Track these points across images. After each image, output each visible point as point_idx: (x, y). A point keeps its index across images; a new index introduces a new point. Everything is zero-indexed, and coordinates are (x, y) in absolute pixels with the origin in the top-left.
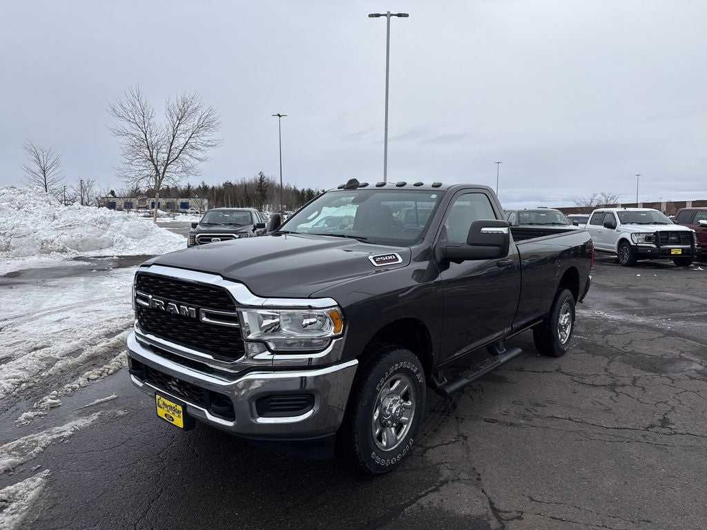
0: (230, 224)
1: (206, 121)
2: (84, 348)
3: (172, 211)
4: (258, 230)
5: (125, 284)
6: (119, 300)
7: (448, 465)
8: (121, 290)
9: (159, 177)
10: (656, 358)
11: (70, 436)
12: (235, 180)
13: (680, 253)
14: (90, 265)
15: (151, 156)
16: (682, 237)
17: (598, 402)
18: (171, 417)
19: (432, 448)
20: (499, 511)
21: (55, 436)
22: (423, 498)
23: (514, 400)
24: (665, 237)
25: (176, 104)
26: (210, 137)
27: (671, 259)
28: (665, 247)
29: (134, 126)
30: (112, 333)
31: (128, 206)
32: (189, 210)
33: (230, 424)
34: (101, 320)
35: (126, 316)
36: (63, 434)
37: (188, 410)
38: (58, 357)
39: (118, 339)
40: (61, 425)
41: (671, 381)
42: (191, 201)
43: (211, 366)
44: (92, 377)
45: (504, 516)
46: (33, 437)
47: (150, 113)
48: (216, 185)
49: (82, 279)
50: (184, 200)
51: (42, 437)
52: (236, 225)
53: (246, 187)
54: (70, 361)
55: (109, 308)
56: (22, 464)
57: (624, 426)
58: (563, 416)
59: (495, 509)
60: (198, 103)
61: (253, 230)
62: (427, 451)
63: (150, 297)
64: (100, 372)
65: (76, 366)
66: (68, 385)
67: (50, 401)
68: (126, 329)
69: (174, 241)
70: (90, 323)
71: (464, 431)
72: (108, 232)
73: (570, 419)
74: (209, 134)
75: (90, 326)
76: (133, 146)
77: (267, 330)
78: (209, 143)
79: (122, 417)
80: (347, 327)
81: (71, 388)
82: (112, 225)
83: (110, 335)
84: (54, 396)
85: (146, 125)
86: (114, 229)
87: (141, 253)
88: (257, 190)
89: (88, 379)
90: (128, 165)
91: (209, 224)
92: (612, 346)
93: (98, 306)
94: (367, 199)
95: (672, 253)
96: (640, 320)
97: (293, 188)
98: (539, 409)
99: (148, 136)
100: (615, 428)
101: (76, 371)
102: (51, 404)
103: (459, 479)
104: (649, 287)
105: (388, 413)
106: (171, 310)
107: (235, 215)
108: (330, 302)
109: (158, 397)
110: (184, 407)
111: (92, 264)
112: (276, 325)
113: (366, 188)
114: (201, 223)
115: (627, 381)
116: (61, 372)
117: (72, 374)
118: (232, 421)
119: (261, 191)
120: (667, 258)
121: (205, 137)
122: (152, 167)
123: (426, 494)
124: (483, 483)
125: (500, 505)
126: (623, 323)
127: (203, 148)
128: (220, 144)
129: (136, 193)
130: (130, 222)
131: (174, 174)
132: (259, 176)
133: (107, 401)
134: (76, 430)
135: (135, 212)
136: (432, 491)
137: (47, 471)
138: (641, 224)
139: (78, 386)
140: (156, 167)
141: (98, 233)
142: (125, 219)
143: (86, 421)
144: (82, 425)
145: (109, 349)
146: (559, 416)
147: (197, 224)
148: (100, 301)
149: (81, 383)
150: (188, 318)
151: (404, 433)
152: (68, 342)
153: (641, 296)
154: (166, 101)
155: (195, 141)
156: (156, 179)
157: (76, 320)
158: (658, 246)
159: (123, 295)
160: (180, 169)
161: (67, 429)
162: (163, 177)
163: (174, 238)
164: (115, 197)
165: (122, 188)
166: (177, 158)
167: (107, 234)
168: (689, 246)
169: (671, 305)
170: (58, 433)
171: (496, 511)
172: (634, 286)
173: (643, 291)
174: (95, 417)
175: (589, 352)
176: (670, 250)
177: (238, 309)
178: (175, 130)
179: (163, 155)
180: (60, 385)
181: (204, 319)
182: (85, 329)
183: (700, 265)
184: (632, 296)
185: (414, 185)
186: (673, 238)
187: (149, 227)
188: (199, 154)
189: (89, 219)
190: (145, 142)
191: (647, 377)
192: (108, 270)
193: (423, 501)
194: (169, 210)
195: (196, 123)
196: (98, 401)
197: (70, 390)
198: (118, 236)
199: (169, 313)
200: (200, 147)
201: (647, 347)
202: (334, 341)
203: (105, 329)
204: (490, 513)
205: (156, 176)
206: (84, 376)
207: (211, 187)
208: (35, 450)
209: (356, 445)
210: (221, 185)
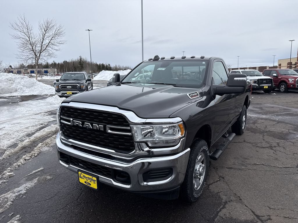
0: (75, 80)
1: (58, 32)
2: (18, 143)
3: (40, 75)
4: (88, 82)
5: (29, 109)
6: (28, 117)
7: (222, 193)
8: (27, 112)
9: (37, 58)
10: (280, 133)
11: (25, 193)
12: (68, 60)
13: (267, 88)
14: (7, 100)
15: (33, 49)
16: (268, 81)
17: (270, 156)
18: (89, 183)
19: (211, 184)
20: (259, 216)
21: (17, 194)
22: (220, 213)
23: (234, 157)
24: (261, 81)
25: (43, 23)
26: (60, 39)
27: (263, 90)
28: (261, 85)
29: (23, 34)
30: (29, 134)
31: (19, 72)
32: (48, 74)
33: (128, 187)
34: (22, 128)
35: (34, 125)
36: (21, 192)
37: (100, 179)
38: (5, 149)
39: (34, 137)
40: (18, 187)
41: (292, 143)
42: (49, 70)
43: (114, 156)
44: (27, 158)
45: (263, 218)
46: (5, 196)
47: (31, 28)
48: (60, 62)
49: (6, 108)
50: (46, 69)
51: (9, 195)
52: (78, 80)
53: (73, 63)
54: (13, 151)
55: (24, 122)
56: (2, 213)
57: (287, 166)
58: (259, 164)
59: (257, 215)
60: (54, 23)
61: (86, 82)
62: (209, 186)
63: (72, 119)
64: (30, 156)
65: (16, 153)
66: (16, 164)
67: (8, 173)
68: (36, 131)
69: (46, 88)
70: (17, 130)
71: (221, 174)
72: (14, 85)
73: (263, 165)
74: (60, 38)
75: (17, 131)
76: (23, 44)
77: (145, 135)
78: (61, 42)
79: (50, 180)
80: (186, 132)
81: (17, 165)
82: (16, 81)
83: (29, 135)
84: (9, 171)
85: (29, 34)
86: (17, 83)
87: (31, 94)
88: (79, 64)
89: (25, 160)
90: (21, 53)
91: (65, 80)
92: (260, 129)
93: (19, 121)
94: (168, 65)
95: (264, 88)
96: (264, 116)
97: (95, 63)
98: (247, 160)
99: (30, 39)
100: (284, 168)
101: (17, 156)
102: (9, 175)
103: (231, 200)
104: (260, 102)
105: (198, 172)
106: (87, 127)
107: (76, 75)
108: (179, 119)
109: (80, 173)
110: (98, 178)
111: (8, 100)
112: (149, 133)
113: (164, 60)
114: (61, 79)
115: (275, 145)
116: (9, 156)
117: (15, 157)
118: (129, 185)
119: (81, 64)
120: (261, 90)
121: (58, 39)
122: (33, 53)
123: (220, 210)
124: (244, 201)
125: (258, 213)
126: (258, 118)
127: (58, 45)
128: (66, 43)
129: (22, 66)
130: (25, 80)
131: (44, 57)
132: (80, 58)
133: (39, 171)
134: (27, 190)
135: (23, 75)
136: (223, 208)
137: (18, 216)
138: (251, 76)
139: (20, 164)
140: (35, 53)
141: (9, 85)
142: (22, 78)
143: (32, 184)
144: (30, 186)
145: (31, 143)
146: (258, 164)
147: (59, 80)
148: (19, 118)
149: (22, 162)
150: (98, 131)
151: (202, 179)
152: (8, 140)
153: (258, 106)
154: (39, 22)
155: (53, 41)
156: (35, 59)
157: (9, 129)
158: (259, 85)
159: (29, 114)
160: (46, 55)
161: (22, 189)
162: (39, 59)
163: (46, 87)
164: (12, 68)
165: (15, 64)
166: (45, 49)
167: (14, 86)
168: (271, 85)
169: (272, 110)
170: (18, 192)
171: (258, 216)
172: (253, 102)
173: (258, 104)
174: (35, 181)
175: (252, 132)
176: (263, 86)
177: (131, 126)
178: (44, 36)
179: (38, 48)
180: (11, 164)
181: (109, 131)
182: (15, 133)
183: (275, 93)
184: (256, 106)
185: (191, 58)
186: (264, 82)
187: (34, 82)
188: (56, 48)
189: (4, 79)
190: (29, 42)
191: (282, 142)
192: (17, 102)
193: (221, 214)
194: (39, 74)
195: (54, 32)
196: (34, 171)
197: (17, 166)
198: (19, 86)
199: (86, 128)
200: (56, 44)
201: (274, 129)
202: (181, 140)
203: (25, 133)
204: (256, 218)
205: (36, 58)
206: (22, 158)
207: (57, 63)
208: (8, 204)
209: (188, 190)
210: (62, 62)
